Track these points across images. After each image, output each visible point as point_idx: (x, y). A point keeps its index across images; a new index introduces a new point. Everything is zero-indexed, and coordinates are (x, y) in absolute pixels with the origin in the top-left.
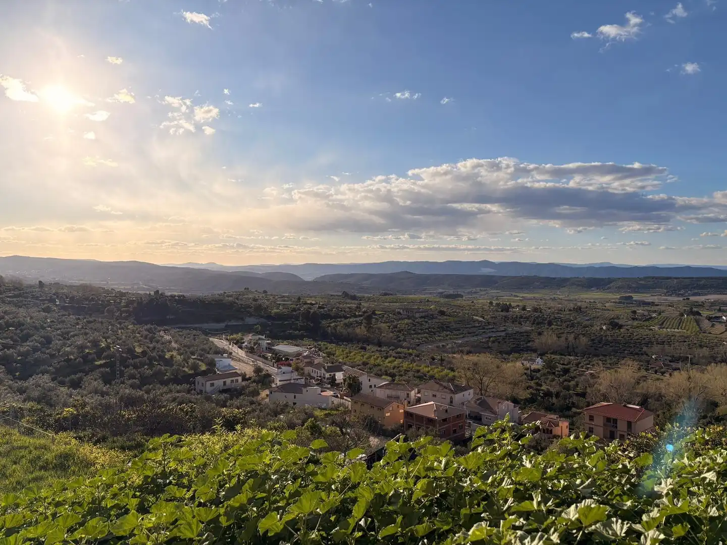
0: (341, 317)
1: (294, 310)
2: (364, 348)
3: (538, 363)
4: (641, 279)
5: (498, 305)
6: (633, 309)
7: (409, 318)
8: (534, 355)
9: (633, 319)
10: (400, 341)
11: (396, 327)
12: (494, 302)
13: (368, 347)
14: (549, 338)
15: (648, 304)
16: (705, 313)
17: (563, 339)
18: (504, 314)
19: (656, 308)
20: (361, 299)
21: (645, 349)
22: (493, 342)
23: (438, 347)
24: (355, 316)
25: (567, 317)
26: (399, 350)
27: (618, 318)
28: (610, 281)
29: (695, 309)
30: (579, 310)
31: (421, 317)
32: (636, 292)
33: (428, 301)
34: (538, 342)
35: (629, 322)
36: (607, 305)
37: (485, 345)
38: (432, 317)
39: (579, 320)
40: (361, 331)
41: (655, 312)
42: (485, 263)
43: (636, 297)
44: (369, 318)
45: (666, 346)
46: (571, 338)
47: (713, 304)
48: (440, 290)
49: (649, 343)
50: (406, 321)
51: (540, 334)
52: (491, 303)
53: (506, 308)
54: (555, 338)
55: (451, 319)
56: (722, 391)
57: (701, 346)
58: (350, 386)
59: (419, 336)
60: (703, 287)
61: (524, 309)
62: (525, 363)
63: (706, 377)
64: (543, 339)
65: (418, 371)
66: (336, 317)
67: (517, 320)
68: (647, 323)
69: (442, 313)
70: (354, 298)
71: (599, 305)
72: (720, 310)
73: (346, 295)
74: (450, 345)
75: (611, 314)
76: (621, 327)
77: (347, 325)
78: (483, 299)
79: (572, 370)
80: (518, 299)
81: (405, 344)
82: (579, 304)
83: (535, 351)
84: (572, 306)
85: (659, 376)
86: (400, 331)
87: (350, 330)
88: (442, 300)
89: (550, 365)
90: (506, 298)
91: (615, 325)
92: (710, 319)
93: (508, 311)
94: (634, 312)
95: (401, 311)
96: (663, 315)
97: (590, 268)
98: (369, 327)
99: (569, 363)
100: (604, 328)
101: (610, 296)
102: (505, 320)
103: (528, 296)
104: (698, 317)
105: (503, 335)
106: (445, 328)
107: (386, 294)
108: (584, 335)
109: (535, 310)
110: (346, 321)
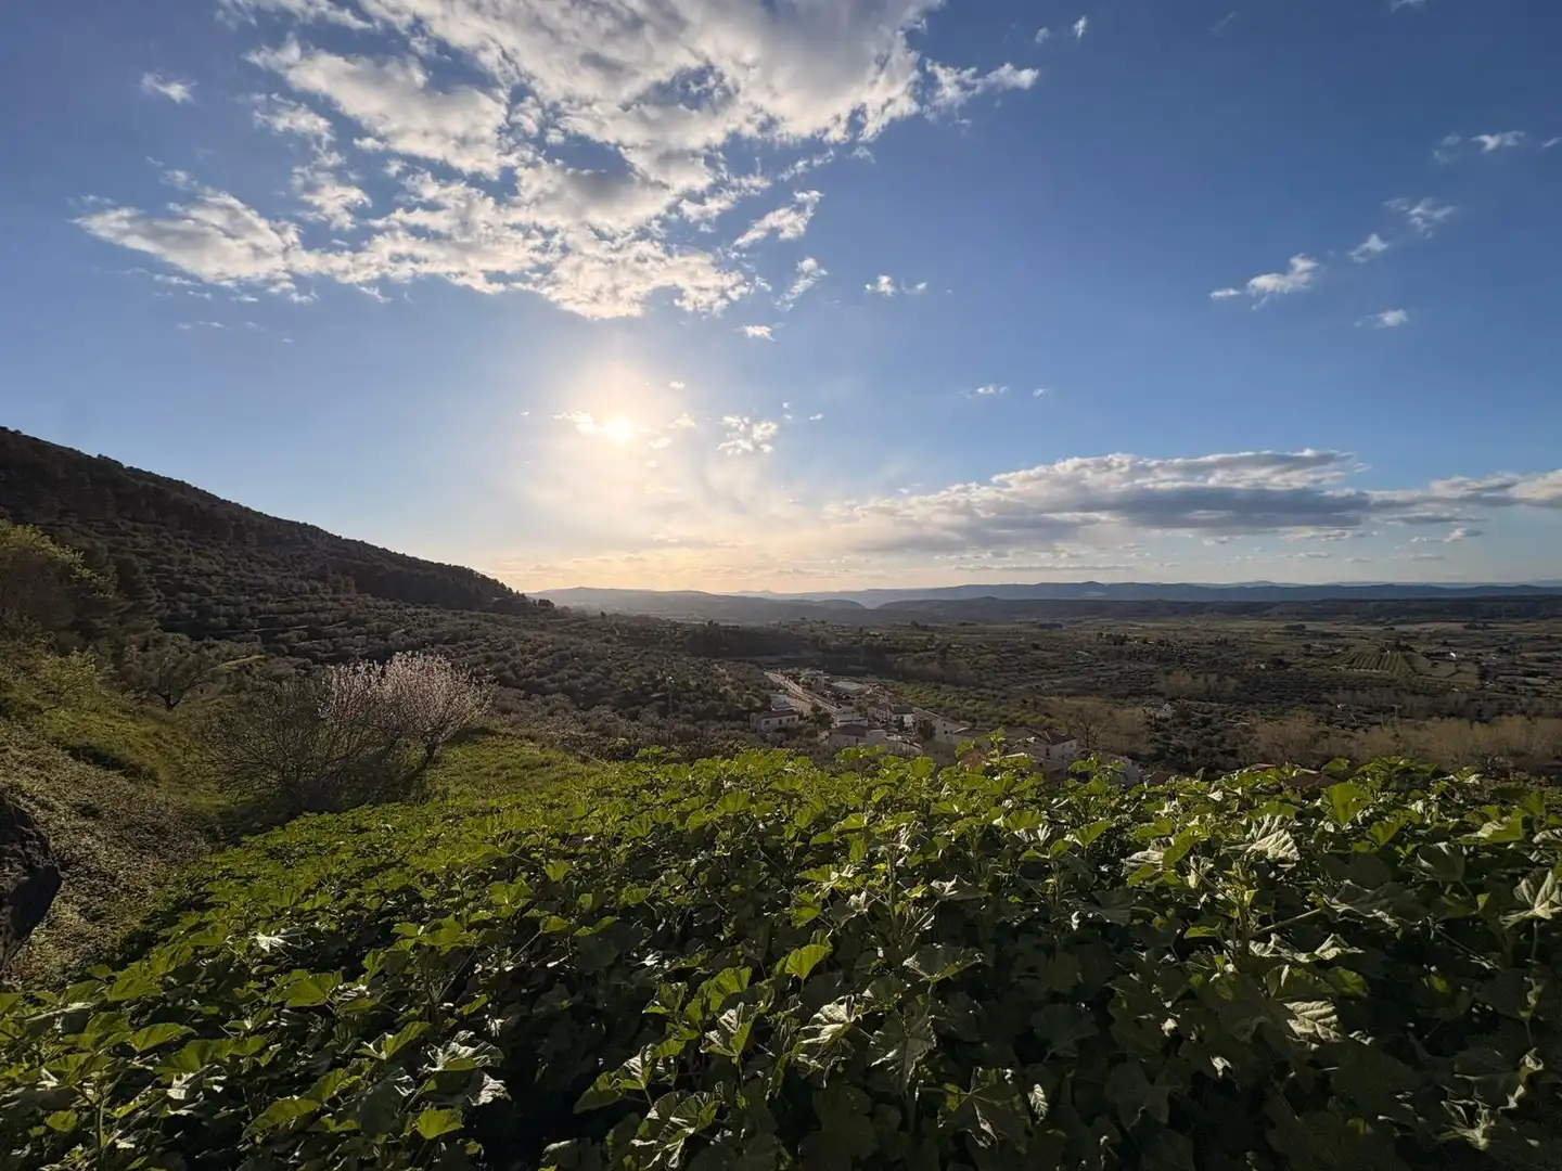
0: (909, 651)
1: (855, 642)
2: (939, 688)
3: (1167, 710)
4: (1316, 603)
5: (1109, 636)
6: (1306, 642)
7: (993, 652)
8: (1161, 699)
9: (1307, 655)
10: (982, 680)
11: (976, 663)
12: (1105, 634)
13: (943, 686)
14: (1182, 679)
16: (1420, 648)
17: (1201, 680)
18: (1118, 647)
19: (1340, 641)
20: (933, 629)
21: (1325, 695)
22: (1103, 682)
23: (1030, 688)
24: (927, 650)
25: (1207, 652)
26: (981, 690)
27: (1283, 654)
28: (1270, 606)
29: (1402, 643)
30: (1223, 643)
31: (1009, 652)
32: (1309, 620)
33: (1017, 632)
34: (1161, 686)
35: (1301, 660)
36: (1266, 636)
37: (1093, 686)
38: (1022, 652)
39: (1224, 655)
40: (934, 667)
41: (1340, 646)
42: (1092, 585)
43: (1311, 626)
44: (944, 652)
45: (1359, 692)
46: (1213, 679)
47: (1433, 636)
48: (1033, 619)
49: (1332, 688)
50: (989, 656)
51: (1168, 673)
52: (1100, 634)
53: (1122, 641)
54: (1190, 679)
55: (1047, 654)
56: (1452, 757)
57: (1415, 693)
58: (921, 730)
59: (1007, 674)
60: (1417, 612)
61: (1145, 642)
62: (1147, 709)
63: (1423, 736)
64: (1172, 679)
65: (1006, 716)
66: (903, 651)
67: (1137, 656)
68: (1328, 661)
69: (1036, 647)
70: (925, 628)
71: (1254, 637)
72: (1445, 644)
73: (915, 625)
74: (1046, 686)
75: (1277, 648)
76: (1288, 665)
77: (917, 661)
78: (1090, 629)
79: (1215, 720)
80: (1136, 630)
81: (988, 684)
82: (1223, 636)
83: (1161, 694)
84: (1212, 638)
85: (1348, 731)
86: (982, 669)
87: (921, 667)
88: (1035, 630)
89: (1184, 717)
90: (1119, 629)
91: (1278, 663)
92: (1428, 655)
93: (1122, 644)
94: (1308, 646)
95: (983, 644)
96: (1353, 651)
97: (1238, 589)
98: (943, 665)
99: (1210, 712)
100: (1263, 666)
101: (1270, 625)
102: (1119, 655)
103: (1151, 625)
104: (1408, 653)
105: (1116, 673)
106: (1039, 664)
107: (964, 624)
108: (1232, 676)
109: (1161, 643)
110: (916, 656)
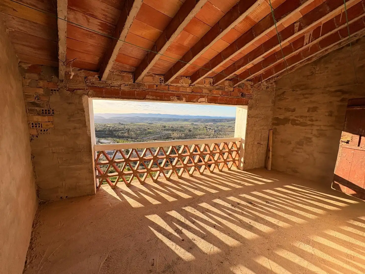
1: (104, 129)
2: (127, 140)
4: (195, 119)
6: (194, 126)
7: (140, 130)
9: (194, 129)
10: (137, 137)
11: (136, 133)
12: (162, 125)
13: (129, 139)
15: (196, 125)
16: (208, 127)
17: (178, 135)
18: (164, 128)
19: (198, 126)
20: (124, 125)
21: (196, 136)
22: (162, 136)
23: (148, 138)
24: (124, 130)
25: (179, 129)
26: (138, 140)
27: (190, 129)
28: (189, 119)
29: (206, 126)
30: (182, 127)
31: (143, 130)
32: (194, 122)
33: (144, 125)
34: (172, 136)
35: (193, 130)
36: (188, 125)
37: (160, 137)
38: (146, 130)
39: (182, 130)
40: (126, 135)
42: (159, 114)
43: (194, 123)
44: (128, 131)
45: (200, 136)
46: (180, 134)
48: (147, 122)
49: (197, 135)
50: (139, 131)
51: (173, 134)
53: (165, 127)
55: (151, 130)
57: (207, 135)
58: (126, 152)
59: (143, 135)
60: (208, 121)
61: (169, 127)
64: (174, 135)
66: (118, 131)
67: (168, 130)
68: (196, 130)
69: (149, 129)
70: (122, 124)
71: (186, 126)
72: (211, 126)
73: (120, 123)
74: (151, 138)
76: (191, 131)
78: (159, 124)
80: (168, 124)
81: (139, 138)
82: (182, 125)
84: (180, 126)
86: (137, 134)
87: (123, 134)
88: (148, 125)
90: (165, 124)
92: (209, 129)
94: (194, 127)
95: (137, 128)
96: (200, 128)
97: (184, 116)
98: (128, 134)
100: (187, 131)
101: (189, 123)
102: (165, 130)
103: (170, 123)
104: (206, 128)
105: (164, 134)
106: (149, 133)
107: (132, 123)
108: (183, 133)
109: (172, 127)
110: (121, 132)
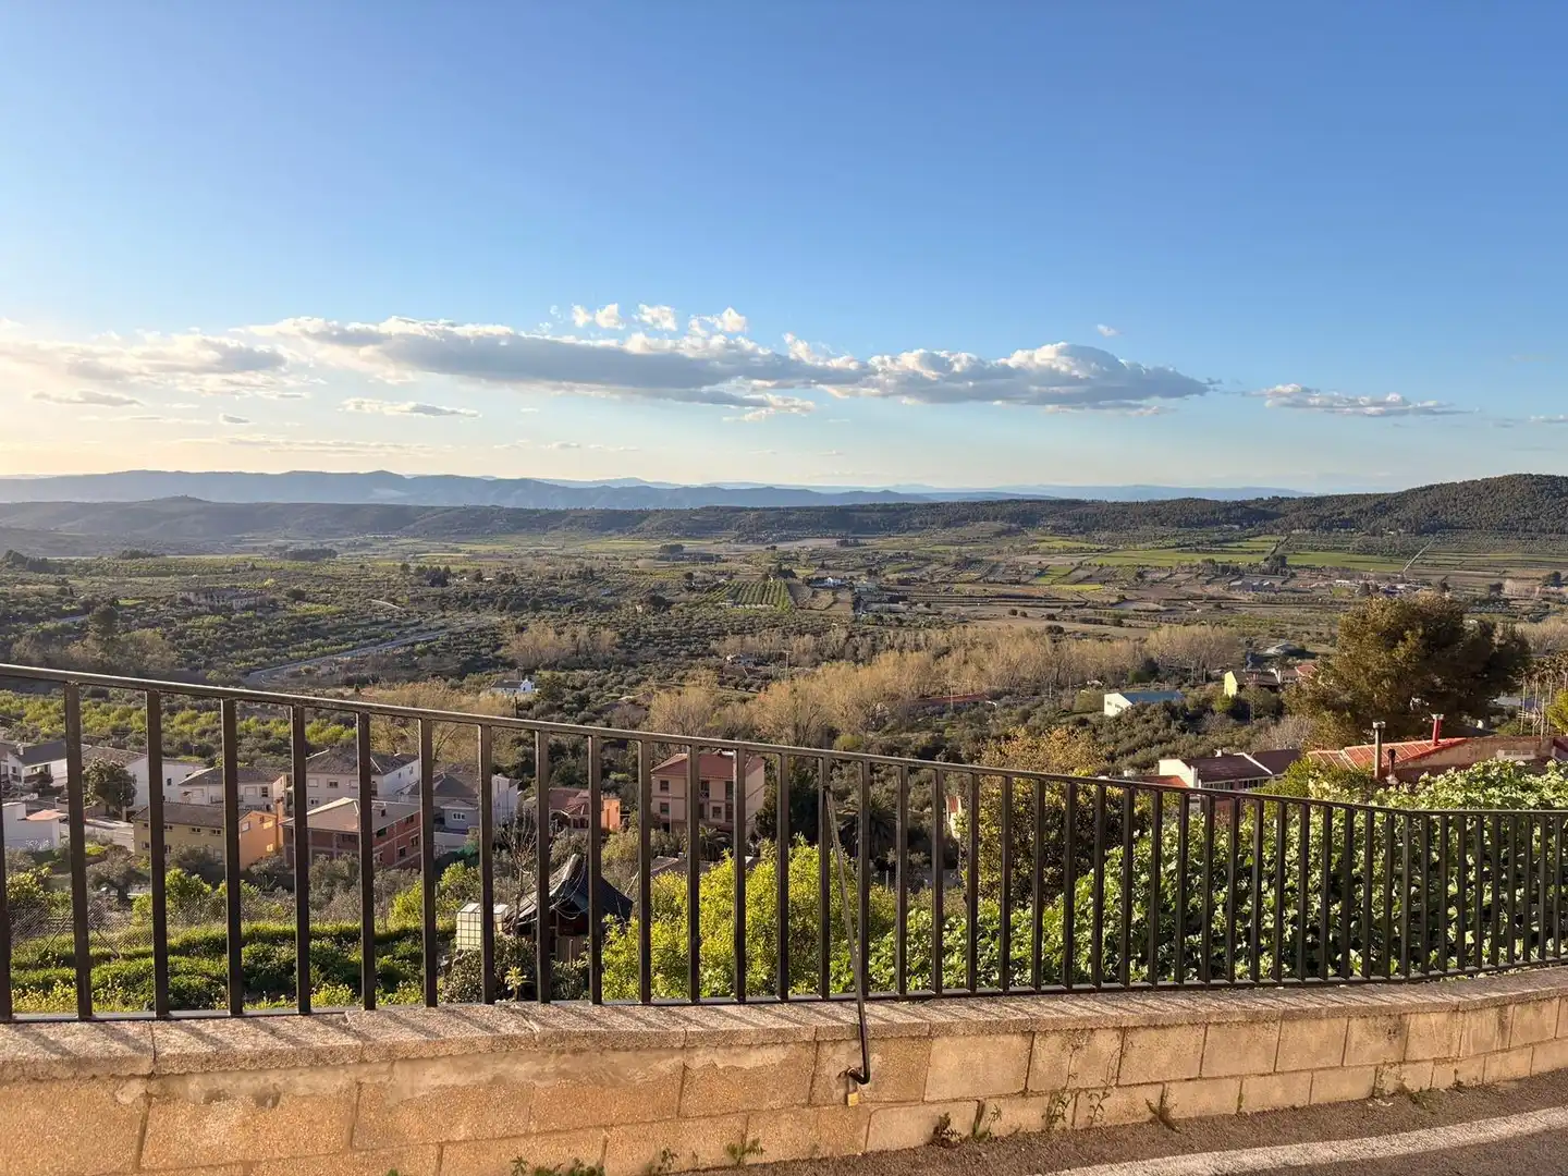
0: (16, 619)
3: (527, 691)
4: (696, 512)
5: (420, 571)
6: (687, 570)
7: (215, 611)
8: (514, 674)
9: (689, 589)
10: (198, 668)
11: (180, 635)
12: (413, 566)
14: (542, 635)
15: (708, 558)
16: (801, 573)
17: (567, 637)
18: (437, 590)
19: (722, 567)
20: (61, 568)
21: (714, 645)
22: (423, 653)
24: (65, 615)
25: (569, 590)
27: (662, 587)
28: (644, 515)
29: (785, 567)
30: (588, 576)
31: (248, 608)
32: (690, 537)
33: (253, 568)
35: (683, 596)
36: (640, 563)
37: (407, 662)
38: (272, 606)
39: (591, 596)
41: (723, 573)
42: (382, 478)
43: (689, 545)
44: (107, 618)
45: (747, 637)
46: (583, 631)
47: (813, 555)
48: (281, 542)
49: (721, 634)
50: (208, 620)
51: (521, 629)
52: (405, 567)
53: (440, 578)
54: (551, 634)
55: (322, 609)
56: (842, 710)
57: (801, 633)
58: (102, 789)
59: (247, 653)
60: (797, 525)
61: (479, 578)
62: (499, 691)
63: (817, 687)
64: (528, 639)
65: (267, 735)
67: (466, 601)
68: (711, 596)
69: (298, 596)
70: (41, 566)
71: (625, 565)
72: (823, 566)
73: (15, 559)
74: (325, 669)
75: (653, 582)
76: (669, 605)
77: (40, 640)
78: (385, 556)
79: (592, 696)
80: (457, 555)
81: (212, 674)
82: (587, 563)
83: (512, 665)
84: (574, 567)
85: (743, 693)
86: (193, 646)
88: (288, 565)
89: (552, 692)
90: (437, 555)
91: (658, 603)
92: (809, 582)
93: (445, 584)
94: (690, 576)
95: (192, 596)
96: (736, 579)
97: (603, 490)
98: (109, 644)
99: (585, 684)
100: (639, 608)
101: (644, 545)
102: (443, 603)
103: (482, 549)
104: (790, 580)
105: (443, 636)
106: (307, 629)
107: (135, 555)
108: (605, 626)
109: (504, 579)
110: (35, 629)
